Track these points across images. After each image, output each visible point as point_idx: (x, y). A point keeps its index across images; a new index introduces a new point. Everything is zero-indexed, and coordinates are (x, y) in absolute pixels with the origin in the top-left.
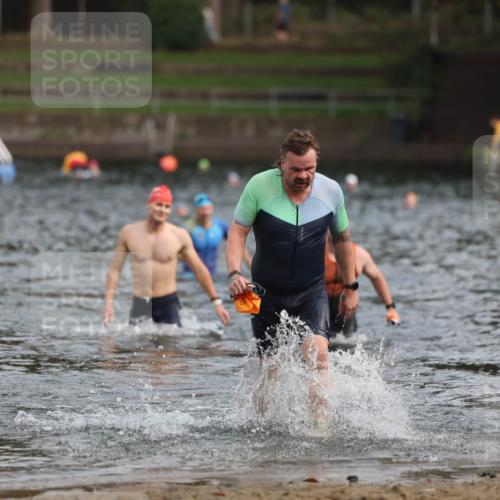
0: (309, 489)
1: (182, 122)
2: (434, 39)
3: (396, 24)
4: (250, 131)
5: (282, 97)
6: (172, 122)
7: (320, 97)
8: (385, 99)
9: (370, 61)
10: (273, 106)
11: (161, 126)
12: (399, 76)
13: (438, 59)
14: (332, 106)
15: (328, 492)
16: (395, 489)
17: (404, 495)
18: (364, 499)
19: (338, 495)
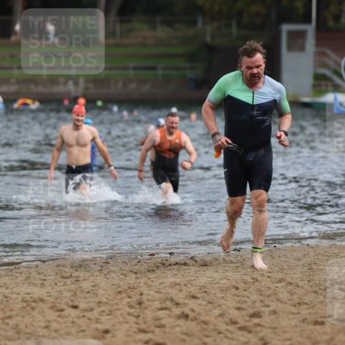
0: (150, 259)
2: (208, 39)
3: (190, 32)
4: (120, 85)
5: (136, 68)
7: (153, 68)
8: (184, 69)
9: (178, 50)
10: (131, 73)
11: (76, 84)
12: (191, 57)
13: (211, 49)
14: (160, 72)
15: (159, 260)
16: (192, 258)
17: (196, 261)
18: (177, 264)
19: (164, 262)
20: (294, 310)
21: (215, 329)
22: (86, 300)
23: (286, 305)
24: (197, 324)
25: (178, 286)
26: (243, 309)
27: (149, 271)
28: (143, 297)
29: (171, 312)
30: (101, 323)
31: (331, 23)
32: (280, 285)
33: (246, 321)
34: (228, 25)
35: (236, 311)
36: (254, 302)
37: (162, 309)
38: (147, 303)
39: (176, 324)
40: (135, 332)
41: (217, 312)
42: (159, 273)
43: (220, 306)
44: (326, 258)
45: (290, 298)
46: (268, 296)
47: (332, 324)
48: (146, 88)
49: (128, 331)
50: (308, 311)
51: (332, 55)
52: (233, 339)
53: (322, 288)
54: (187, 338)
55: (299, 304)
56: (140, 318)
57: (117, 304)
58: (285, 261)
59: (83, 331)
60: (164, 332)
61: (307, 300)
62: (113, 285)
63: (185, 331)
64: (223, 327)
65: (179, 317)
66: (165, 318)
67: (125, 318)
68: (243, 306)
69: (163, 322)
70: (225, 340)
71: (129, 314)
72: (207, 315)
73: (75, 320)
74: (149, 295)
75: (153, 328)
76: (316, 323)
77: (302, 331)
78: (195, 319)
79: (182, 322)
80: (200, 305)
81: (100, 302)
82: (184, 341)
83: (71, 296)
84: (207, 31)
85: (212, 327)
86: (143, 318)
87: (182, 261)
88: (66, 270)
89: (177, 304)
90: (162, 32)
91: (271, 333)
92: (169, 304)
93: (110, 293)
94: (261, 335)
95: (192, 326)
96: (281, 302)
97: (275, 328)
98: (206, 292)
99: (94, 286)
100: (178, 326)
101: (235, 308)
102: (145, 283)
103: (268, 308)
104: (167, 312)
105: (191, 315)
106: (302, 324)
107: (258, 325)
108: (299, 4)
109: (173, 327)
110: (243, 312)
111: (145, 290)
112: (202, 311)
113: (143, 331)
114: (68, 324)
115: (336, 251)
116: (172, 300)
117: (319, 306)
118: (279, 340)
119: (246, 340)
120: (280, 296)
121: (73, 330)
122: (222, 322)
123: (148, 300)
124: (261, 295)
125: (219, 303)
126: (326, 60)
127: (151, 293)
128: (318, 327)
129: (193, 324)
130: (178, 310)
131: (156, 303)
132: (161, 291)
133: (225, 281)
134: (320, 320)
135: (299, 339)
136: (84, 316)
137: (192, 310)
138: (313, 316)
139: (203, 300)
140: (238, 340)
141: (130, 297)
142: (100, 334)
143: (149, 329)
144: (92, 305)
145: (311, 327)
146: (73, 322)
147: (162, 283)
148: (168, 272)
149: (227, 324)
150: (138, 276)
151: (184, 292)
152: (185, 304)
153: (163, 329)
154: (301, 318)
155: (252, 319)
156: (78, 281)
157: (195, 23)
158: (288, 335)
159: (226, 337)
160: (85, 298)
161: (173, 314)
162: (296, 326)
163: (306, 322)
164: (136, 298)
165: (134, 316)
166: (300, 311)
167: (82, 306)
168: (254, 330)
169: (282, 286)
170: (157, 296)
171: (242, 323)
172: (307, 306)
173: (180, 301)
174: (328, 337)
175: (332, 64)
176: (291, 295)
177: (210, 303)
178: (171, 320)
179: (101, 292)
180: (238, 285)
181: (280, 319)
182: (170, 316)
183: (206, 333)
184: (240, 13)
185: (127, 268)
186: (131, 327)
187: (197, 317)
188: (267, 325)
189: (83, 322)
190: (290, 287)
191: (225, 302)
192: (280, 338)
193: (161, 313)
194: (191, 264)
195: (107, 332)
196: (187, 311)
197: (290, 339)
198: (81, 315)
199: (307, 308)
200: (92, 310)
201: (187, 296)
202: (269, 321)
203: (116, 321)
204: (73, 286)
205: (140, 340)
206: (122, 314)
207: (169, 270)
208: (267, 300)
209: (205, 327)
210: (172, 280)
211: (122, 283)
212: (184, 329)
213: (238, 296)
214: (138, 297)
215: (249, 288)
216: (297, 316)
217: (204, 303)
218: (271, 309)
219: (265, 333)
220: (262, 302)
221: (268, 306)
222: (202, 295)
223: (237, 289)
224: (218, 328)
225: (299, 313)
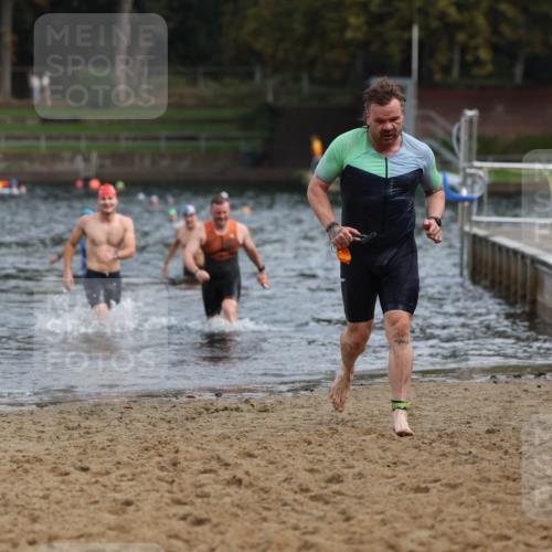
0: (189, 403)
1: (102, 156)
2: (270, 98)
3: (245, 88)
4: (147, 162)
5: (169, 139)
6: (94, 157)
7: (194, 138)
8: (238, 139)
9: (227, 113)
10: (163, 144)
11: (87, 160)
12: (247, 123)
13: (273, 112)
14: (203, 144)
15: (202, 404)
16: (247, 401)
17: (252, 405)
18: (226, 409)
19: (209, 406)
20: (388, 472)
21: (278, 500)
22: (101, 460)
23: (376, 465)
24: (254, 492)
25: (227, 440)
26: (318, 471)
27: (187, 419)
28: (179, 455)
29: (218, 475)
30: (120, 491)
31: (438, 77)
32: (368, 438)
33: (322, 488)
34: (297, 79)
35: (307, 474)
36: (333, 462)
37: (205, 472)
38: (184, 464)
39: (224, 492)
40: (168, 504)
41: (282, 475)
42: (201, 421)
43: (285, 466)
44: (431, 400)
45: (383, 456)
46: (352, 453)
47: (439, 491)
48: (184, 166)
49: (157, 502)
50: (407, 474)
51: (441, 121)
52: (303, 513)
53: (426, 441)
54: (239, 512)
55: (395, 463)
56: (175, 484)
57: (142, 465)
58: (376, 405)
59: (97, 502)
60: (208, 503)
61: (405, 458)
62: (137, 438)
63: (237, 502)
64: (289, 497)
65: (229, 483)
66: (209, 484)
67: (153, 484)
68: (316, 467)
69: (206, 489)
70: (293, 514)
71: (159, 479)
72: (267, 479)
73: (85, 487)
74: (187, 452)
75: (192, 498)
76: (418, 490)
77: (398, 500)
78: (251, 485)
79: (232, 490)
80: (258, 465)
81: (119, 463)
82: (236, 515)
83: (80, 454)
84: (267, 86)
85: (274, 496)
86: (179, 484)
87: (234, 406)
88: (72, 417)
89: (227, 465)
90: (207, 88)
91: (356, 504)
92: (214, 464)
93: (132, 450)
94: (343, 506)
95: (247, 495)
96: (371, 461)
97: (361, 497)
98: (266, 448)
99: (111, 441)
100: (228, 495)
101: (306, 470)
102: (182, 436)
103: (351, 470)
104: (213, 476)
105: (246, 479)
106: (399, 492)
107: (338, 493)
108: (395, 50)
109: (221, 497)
110: (318, 476)
111: (182, 446)
112: (260, 475)
113: (179, 502)
114: (75, 493)
115: (446, 391)
116: (219, 458)
117: (422, 466)
118: (367, 513)
119: (322, 514)
120: (369, 453)
121: (82, 501)
122: (287, 490)
123: (186, 460)
124: (342, 451)
125: (285, 463)
126: (432, 127)
127: (190, 449)
128: (420, 495)
129: (249, 492)
130: (227, 472)
131: (197, 463)
132: (204, 446)
133: (292, 432)
134: (423, 485)
135: (395, 512)
136: (97, 482)
137: (247, 473)
138: (414, 480)
139: (263, 458)
140: (310, 514)
141: (160, 456)
142: (119, 506)
143: (187, 500)
144: (108, 466)
145: (411, 495)
146: (82, 490)
147: (205, 436)
148: (214, 420)
149: (296, 492)
150: (173, 425)
151: (235, 448)
152: (237, 465)
153: (206, 500)
154: (397, 484)
155: (330, 485)
156: (88, 433)
157: (251, 76)
158: (378, 507)
159: (293, 510)
160: (99, 457)
161: (221, 478)
162: (390, 494)
163: (404, 487)
164: (169, 457)
165: (167, 482)
166: (395, 474)
167: (94, 468)
168: (333, 500)
169: (372, 439)
170: (198, 453)
171: (315, 491)
172: (405, 466)
173: (230, 461)
174: (435, 508)
175: (440, 133)
176: (384, 451)
177: (272, 463)
178: (219, 487)
179: (120, 448)
180: (311, 438)
181: (369, 485)
182: (216, 482)
183: (266, 505)
184: (313, 63)
185: (157, 416)
186: (162, 497)
187: (254, 483)
188: (349, 493)
189: (95, 491)
190: (382, 441)
191: (292, 462)
192: (369, 510)
193: (203, 478)
194: (245, 410)
195: (128, 503)
196: (240, 474)
197: (382, 513)
198: (93, 480)
199: (406, 470)
200: (108, 473)
201: (239, 454)
202: (353, 488)
203: (142, 488)
204: (82, 440)
205: (175, 515)
206: (149, 480)
207: (216, 417)
208: (351, 457)
209: (265, 496)
210: (220, 432)
211: (150, 436)
212: (236, 498)
213: (311, 454)
214: (172, 455)
215: (326, 442)
216: (392, 480)
217: (264, 463)
218: (356, 470)
219: (347, 503)
220: (344, 460)
221: (352, 467)
222: (261, 451)
223: (310, 443)
224: (282, 497)
225: (394, 477)
